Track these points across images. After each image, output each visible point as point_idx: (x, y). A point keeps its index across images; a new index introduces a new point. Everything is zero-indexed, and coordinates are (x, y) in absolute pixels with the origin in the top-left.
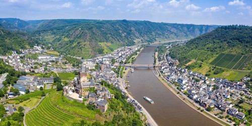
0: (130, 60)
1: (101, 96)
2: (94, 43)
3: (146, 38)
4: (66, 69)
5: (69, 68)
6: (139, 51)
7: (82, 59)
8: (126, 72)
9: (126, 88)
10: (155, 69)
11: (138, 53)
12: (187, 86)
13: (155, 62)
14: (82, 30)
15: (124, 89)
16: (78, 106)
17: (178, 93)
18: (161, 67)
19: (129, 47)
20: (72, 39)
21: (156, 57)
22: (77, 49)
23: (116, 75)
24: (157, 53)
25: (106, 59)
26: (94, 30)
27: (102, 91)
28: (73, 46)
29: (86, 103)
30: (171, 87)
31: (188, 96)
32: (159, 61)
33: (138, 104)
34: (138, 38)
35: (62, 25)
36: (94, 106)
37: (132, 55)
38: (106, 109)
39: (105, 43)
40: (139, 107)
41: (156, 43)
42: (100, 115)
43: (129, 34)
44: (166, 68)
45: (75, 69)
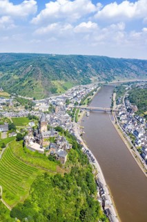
0: (86, 101)
1: (60, 147)
2: (46, 82)
3: (104, 76)
4: (18, 112)
5: (21, 111)
6: (95, 90)
7: (34, 99)
8: (82, 114)
9: (81, 135)
10: (112, 114)
11: (94, 93)
12: (142, 141)
13: (112, 105)
14: (33, 66)
15: (79, 136)
16: (40, 157)
17: (132, 148)
18: (119, 112)
19: (85, 86)
20: (22, 77)
21: (114, 99)
22: (28, 89)
23: (70, 119)
24: (115, 94)
25: (60, 100)
26: (47, 67)
27: (61, 141)
28: (24, 84)
29: (48, 154)
30: (126, 139)
31: (141, 154)
32: (117, 104)
33: (92, 155)
34: (95, 76)
35: (11, 60)
36: (55, 157)
37: (88, 95)
38: (66, 160)
39: (59, 81)
40: (92, 158)
41: (114, 82)
42: (61, 166)
43: (85, 71)
44: (123, 114)
45: (28, 112)
